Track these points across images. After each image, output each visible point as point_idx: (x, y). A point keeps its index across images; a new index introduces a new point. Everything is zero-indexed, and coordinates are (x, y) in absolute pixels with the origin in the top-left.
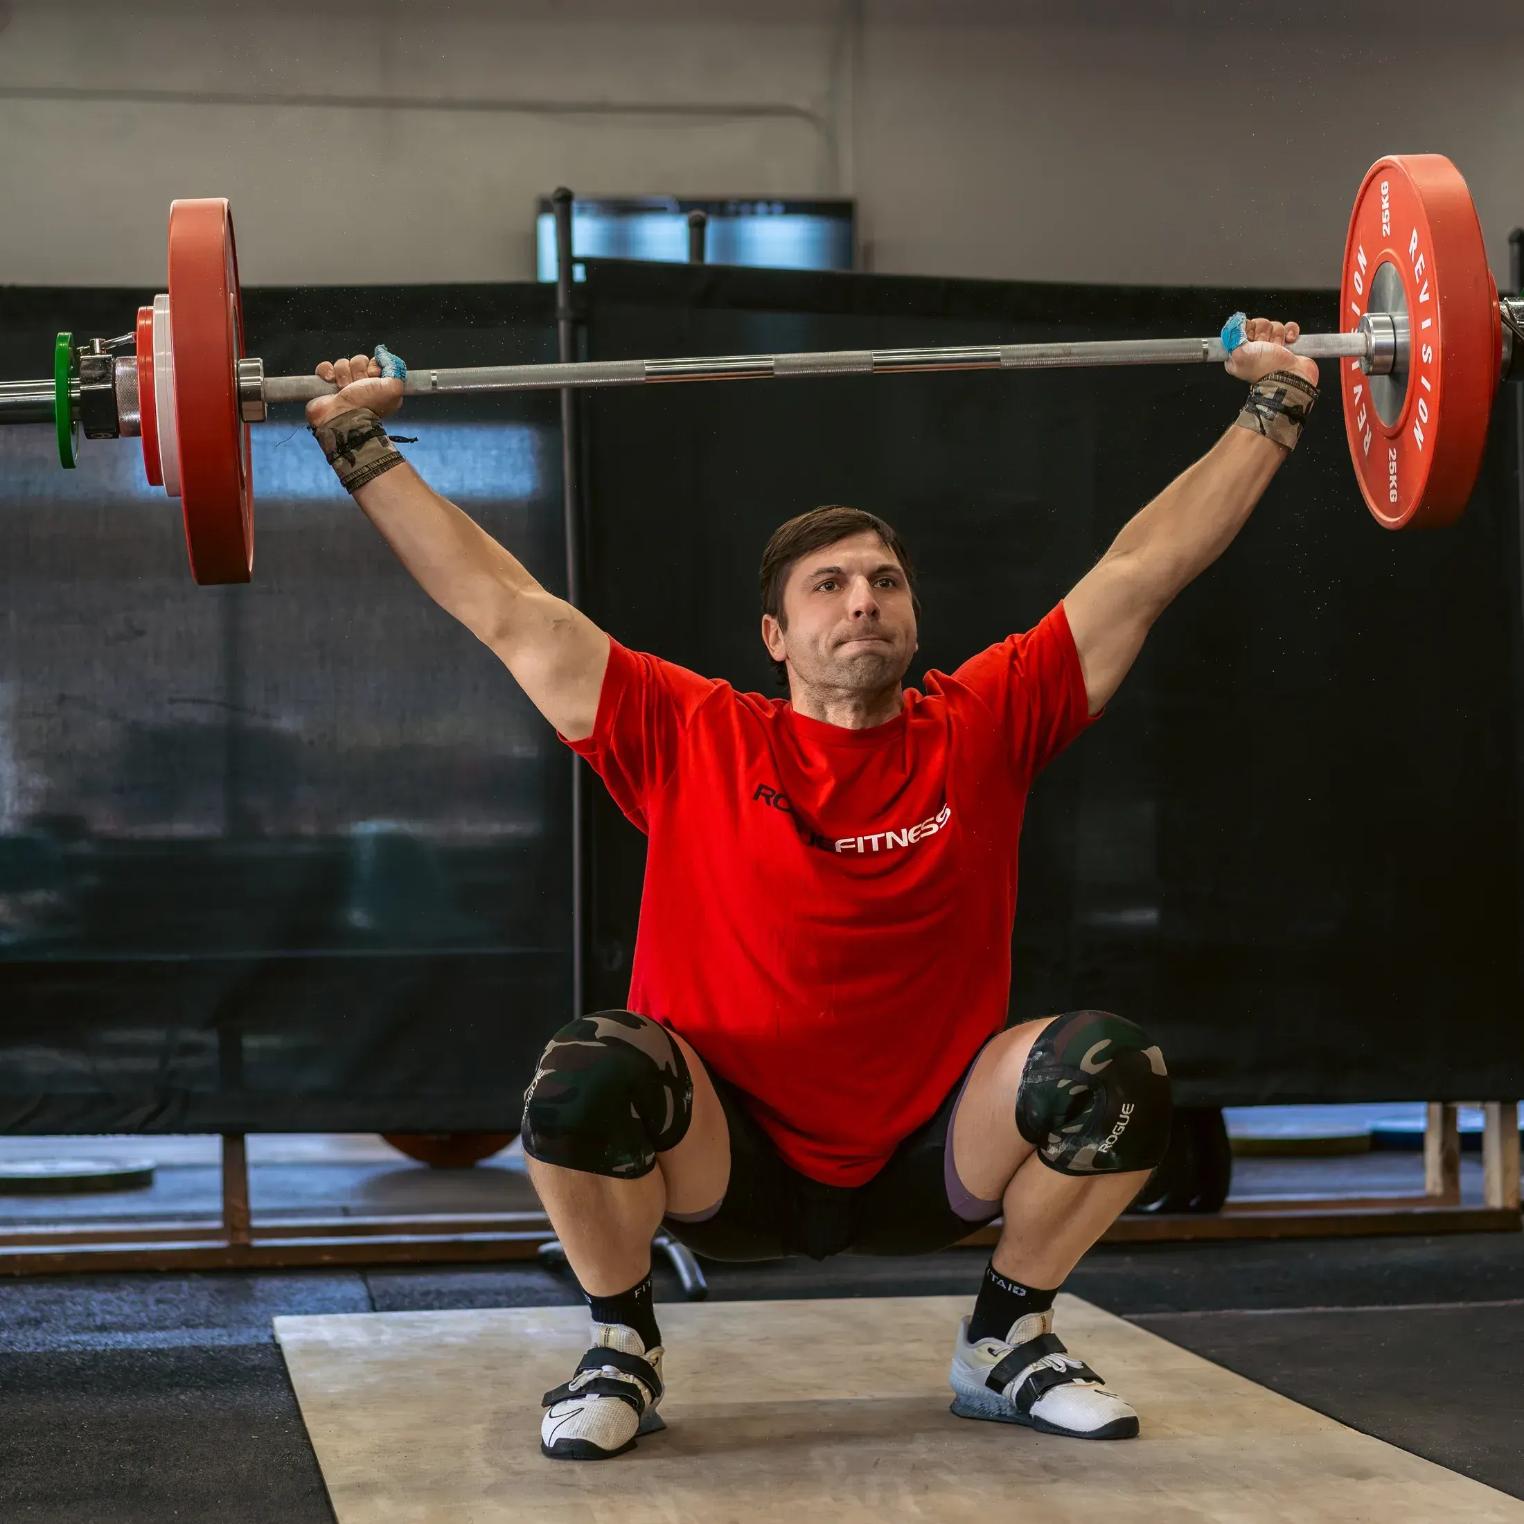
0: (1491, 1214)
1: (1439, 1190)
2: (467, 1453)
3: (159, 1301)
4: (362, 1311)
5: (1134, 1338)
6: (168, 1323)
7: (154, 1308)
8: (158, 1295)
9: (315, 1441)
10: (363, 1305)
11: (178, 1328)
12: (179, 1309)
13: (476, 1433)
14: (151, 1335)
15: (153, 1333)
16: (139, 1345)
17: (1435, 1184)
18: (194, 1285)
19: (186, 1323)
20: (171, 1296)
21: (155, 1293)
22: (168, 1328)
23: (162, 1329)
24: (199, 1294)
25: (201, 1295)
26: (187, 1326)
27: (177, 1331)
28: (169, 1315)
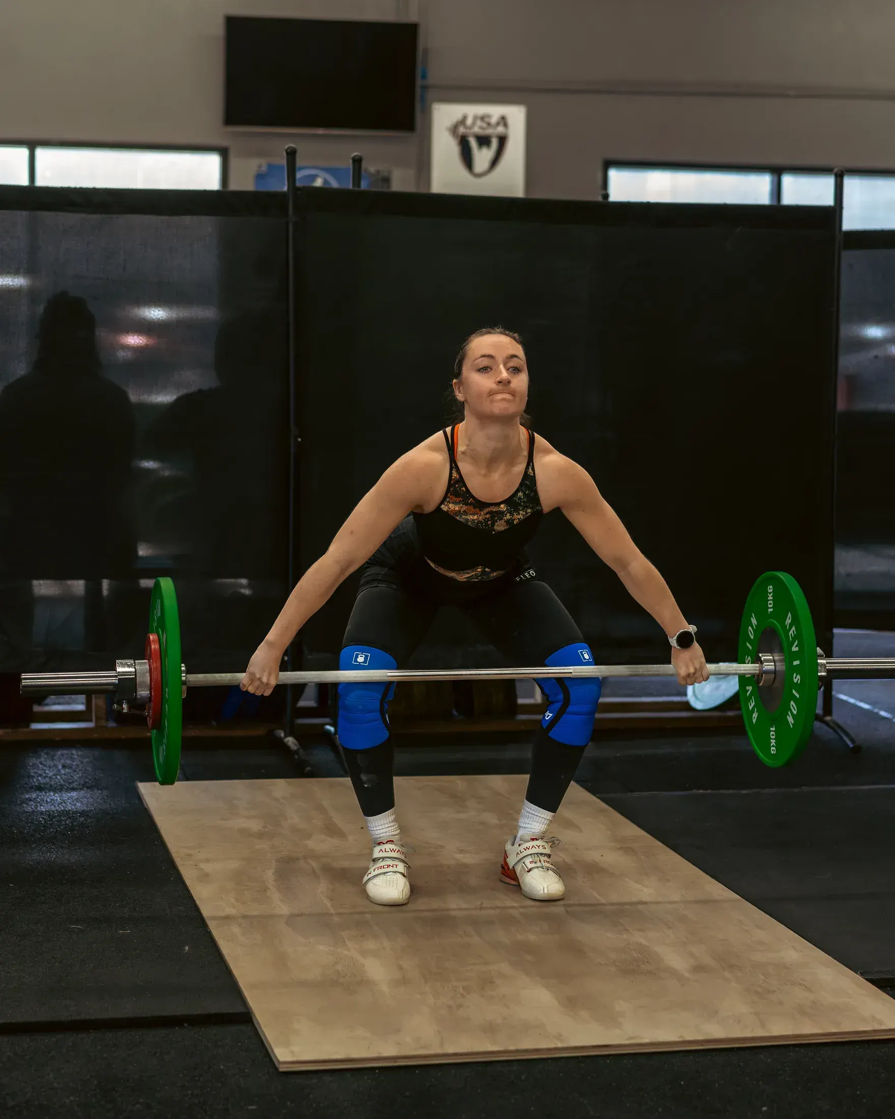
3: (64, 767)
6: (75, 785)
7: (63, 772)
8: (62, 762)
11: (82, 789)
12: (78, 774)
13: (270, 876)
14: (69, 795)
15: (70, 793)
18: (80, 753)
19: (85, 786)
20: (69, 762)
21: (60, 760)
22: (77, 788)
23: (73, 789)
24: (85, 760)
25: (87, 762)
26: (88, 788)
27: (83, 792)
28: (74, 778)
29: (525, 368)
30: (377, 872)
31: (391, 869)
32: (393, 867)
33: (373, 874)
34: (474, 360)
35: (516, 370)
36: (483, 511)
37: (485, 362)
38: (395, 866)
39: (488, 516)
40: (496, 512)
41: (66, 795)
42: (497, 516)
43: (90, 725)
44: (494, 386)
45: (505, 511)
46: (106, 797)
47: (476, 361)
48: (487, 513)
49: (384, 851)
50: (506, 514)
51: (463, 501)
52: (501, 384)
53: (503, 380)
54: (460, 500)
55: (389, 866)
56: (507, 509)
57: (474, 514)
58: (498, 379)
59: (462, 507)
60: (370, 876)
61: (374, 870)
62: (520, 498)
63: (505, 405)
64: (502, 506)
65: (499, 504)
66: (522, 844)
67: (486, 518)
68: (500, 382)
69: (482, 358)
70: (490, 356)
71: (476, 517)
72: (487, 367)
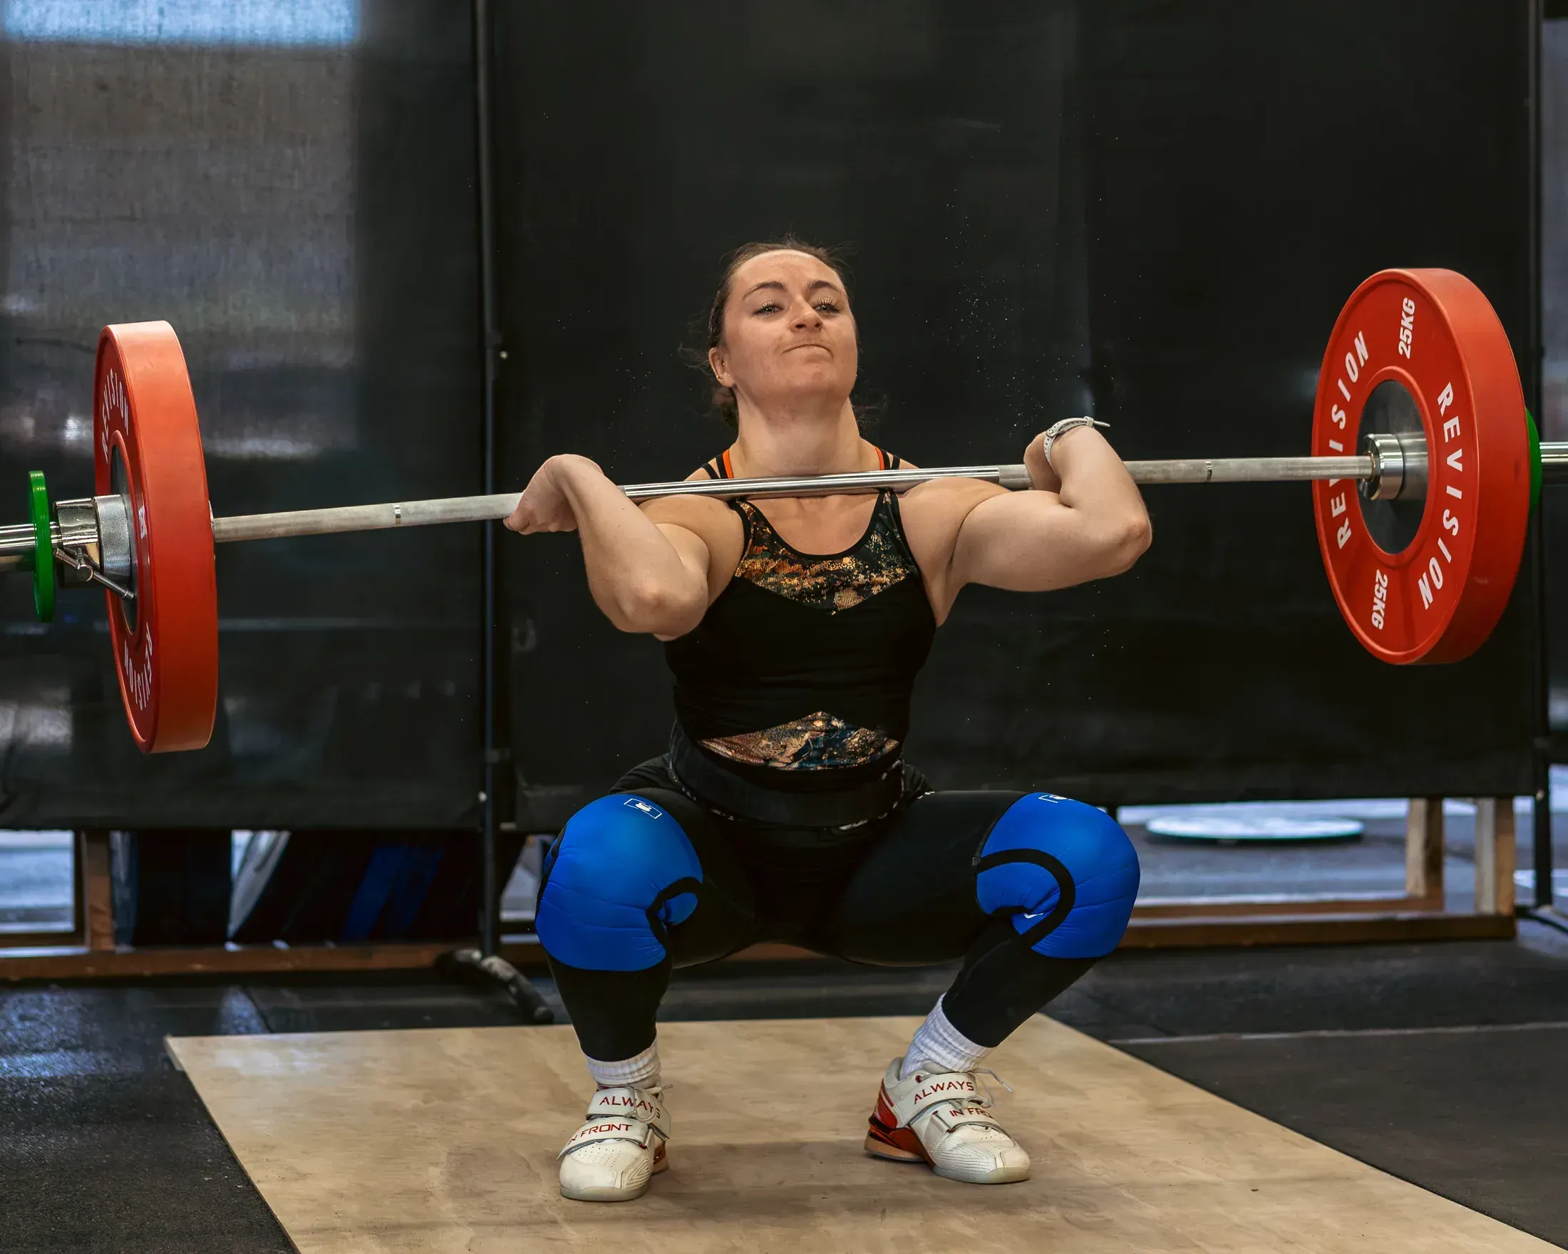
0: (1481, 920)
1: (1421, 892)
2: (432, 1200)
3: (22, 1018)
4: (257, 1033)
5: (1122, 1066)
6: (41, 1045)
7: (19, 1026)
8: (20, 1011)
9: (260, 1187)
10: (254, 1023)
11: (55, 1050)
12: (50, 1028)
13: (435, 1176)
14: (27, 1059)
15: (30, 1056)
16: (17, 1070)
17: (1416, 884)
18: (57, 998)
19: (64, 1045)
20: (34, 1011)
21: (15, 1007)
22: (44, 1050)
23: (37, 1051)
24: (65, 1009)
25: (69, 1011)
26: (66, 1049)
27: (57, 1055)
28: (40, 1035)
29: (847, 305)
30: (587, 1137)
31: (615, 1133)
32: (619, 1129)
33: (580, 1140)
34: (745, 296)
35: (829, 309)
36: (809, 568)
37: (766, 298)
38: (623, 1128)
39: (820, 580)
40: (838, 572)
41: (19, 1060)
42: (840, 580)
43: (81, 950)
44: (789, 336)
45: (853, 571)
46: (103, 1062)
47: (748, 299)
48: (818, 574)
49: (610, 1102)
50: (857, 576)
51: (768, 550)
52: (802, 330)
53: (805, 320)
54: (763, 550)
55: (611, 1127)
56: (858, 567)
57: (791, 575)
58: (796, 321)
59: (767, 564)
60: (573, 1144)
61: (583, 1133)
62: (877, 545)
63: (813, 369)
64: (847, 560)
65: (838, 557)
66: (926, 1077)
67: (817, 583)
68: (800, 326)
69: (761, 290)
70: (777, 286)
71: (795, 581)
72: (773, 306)
